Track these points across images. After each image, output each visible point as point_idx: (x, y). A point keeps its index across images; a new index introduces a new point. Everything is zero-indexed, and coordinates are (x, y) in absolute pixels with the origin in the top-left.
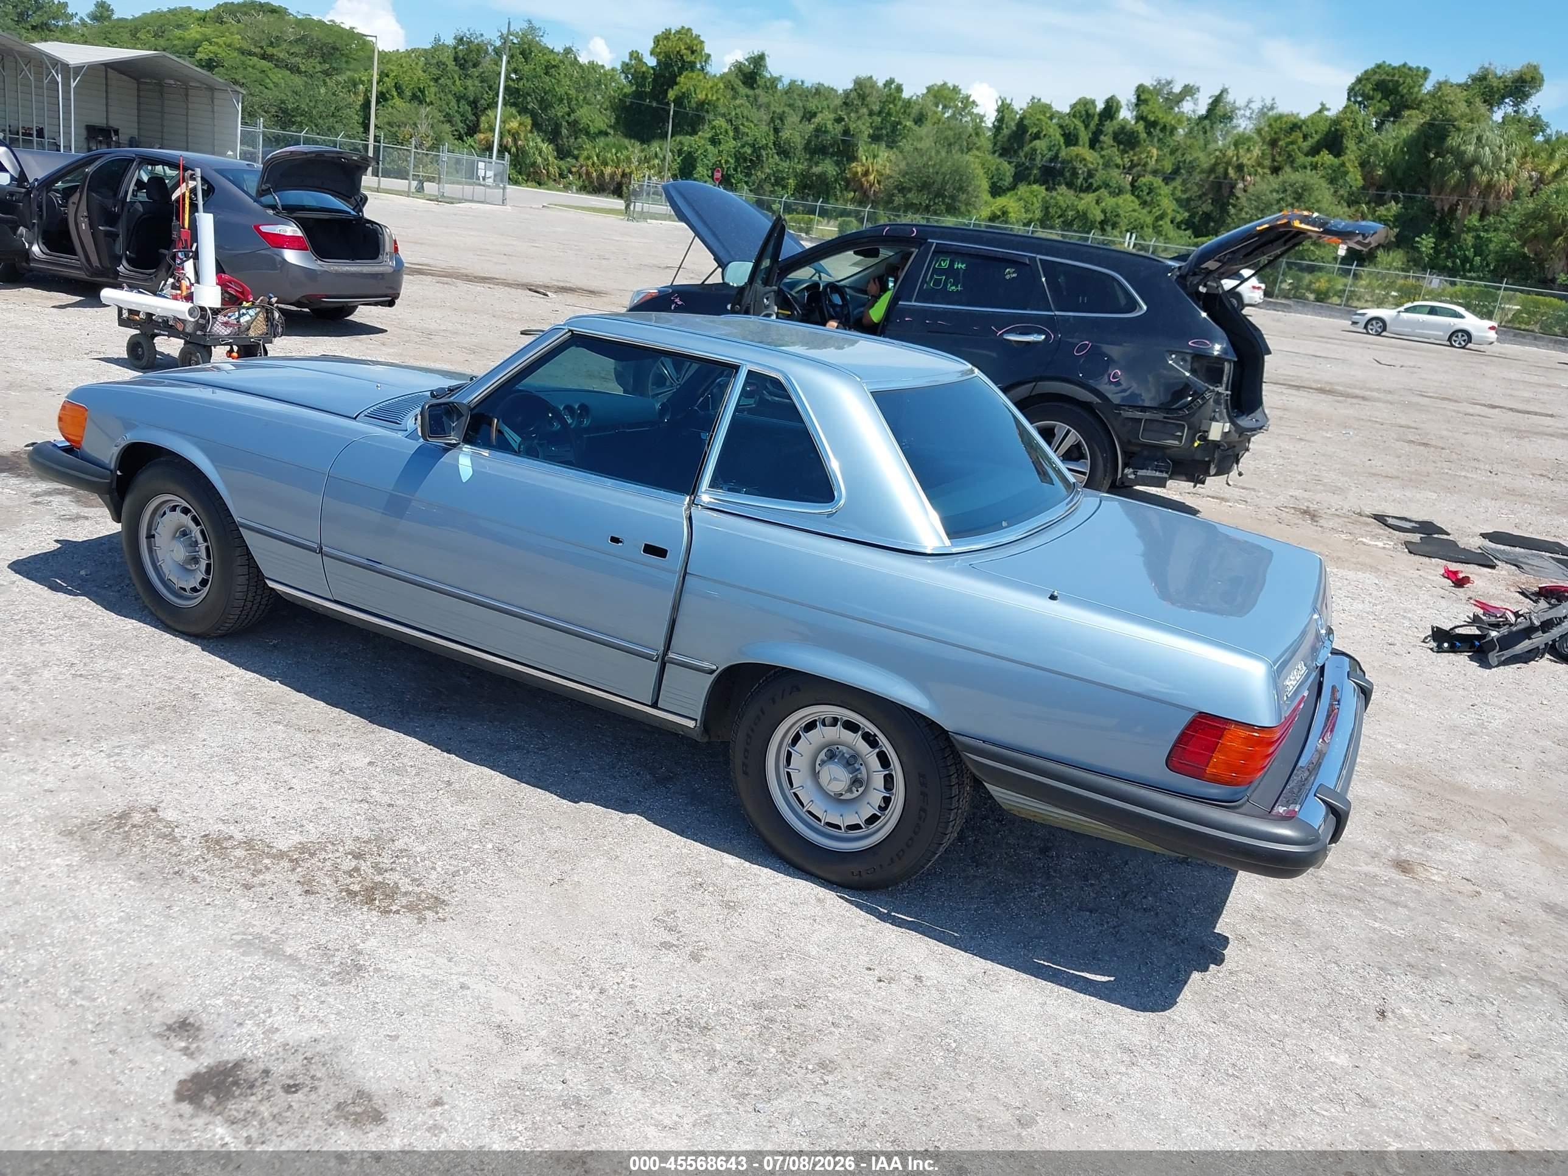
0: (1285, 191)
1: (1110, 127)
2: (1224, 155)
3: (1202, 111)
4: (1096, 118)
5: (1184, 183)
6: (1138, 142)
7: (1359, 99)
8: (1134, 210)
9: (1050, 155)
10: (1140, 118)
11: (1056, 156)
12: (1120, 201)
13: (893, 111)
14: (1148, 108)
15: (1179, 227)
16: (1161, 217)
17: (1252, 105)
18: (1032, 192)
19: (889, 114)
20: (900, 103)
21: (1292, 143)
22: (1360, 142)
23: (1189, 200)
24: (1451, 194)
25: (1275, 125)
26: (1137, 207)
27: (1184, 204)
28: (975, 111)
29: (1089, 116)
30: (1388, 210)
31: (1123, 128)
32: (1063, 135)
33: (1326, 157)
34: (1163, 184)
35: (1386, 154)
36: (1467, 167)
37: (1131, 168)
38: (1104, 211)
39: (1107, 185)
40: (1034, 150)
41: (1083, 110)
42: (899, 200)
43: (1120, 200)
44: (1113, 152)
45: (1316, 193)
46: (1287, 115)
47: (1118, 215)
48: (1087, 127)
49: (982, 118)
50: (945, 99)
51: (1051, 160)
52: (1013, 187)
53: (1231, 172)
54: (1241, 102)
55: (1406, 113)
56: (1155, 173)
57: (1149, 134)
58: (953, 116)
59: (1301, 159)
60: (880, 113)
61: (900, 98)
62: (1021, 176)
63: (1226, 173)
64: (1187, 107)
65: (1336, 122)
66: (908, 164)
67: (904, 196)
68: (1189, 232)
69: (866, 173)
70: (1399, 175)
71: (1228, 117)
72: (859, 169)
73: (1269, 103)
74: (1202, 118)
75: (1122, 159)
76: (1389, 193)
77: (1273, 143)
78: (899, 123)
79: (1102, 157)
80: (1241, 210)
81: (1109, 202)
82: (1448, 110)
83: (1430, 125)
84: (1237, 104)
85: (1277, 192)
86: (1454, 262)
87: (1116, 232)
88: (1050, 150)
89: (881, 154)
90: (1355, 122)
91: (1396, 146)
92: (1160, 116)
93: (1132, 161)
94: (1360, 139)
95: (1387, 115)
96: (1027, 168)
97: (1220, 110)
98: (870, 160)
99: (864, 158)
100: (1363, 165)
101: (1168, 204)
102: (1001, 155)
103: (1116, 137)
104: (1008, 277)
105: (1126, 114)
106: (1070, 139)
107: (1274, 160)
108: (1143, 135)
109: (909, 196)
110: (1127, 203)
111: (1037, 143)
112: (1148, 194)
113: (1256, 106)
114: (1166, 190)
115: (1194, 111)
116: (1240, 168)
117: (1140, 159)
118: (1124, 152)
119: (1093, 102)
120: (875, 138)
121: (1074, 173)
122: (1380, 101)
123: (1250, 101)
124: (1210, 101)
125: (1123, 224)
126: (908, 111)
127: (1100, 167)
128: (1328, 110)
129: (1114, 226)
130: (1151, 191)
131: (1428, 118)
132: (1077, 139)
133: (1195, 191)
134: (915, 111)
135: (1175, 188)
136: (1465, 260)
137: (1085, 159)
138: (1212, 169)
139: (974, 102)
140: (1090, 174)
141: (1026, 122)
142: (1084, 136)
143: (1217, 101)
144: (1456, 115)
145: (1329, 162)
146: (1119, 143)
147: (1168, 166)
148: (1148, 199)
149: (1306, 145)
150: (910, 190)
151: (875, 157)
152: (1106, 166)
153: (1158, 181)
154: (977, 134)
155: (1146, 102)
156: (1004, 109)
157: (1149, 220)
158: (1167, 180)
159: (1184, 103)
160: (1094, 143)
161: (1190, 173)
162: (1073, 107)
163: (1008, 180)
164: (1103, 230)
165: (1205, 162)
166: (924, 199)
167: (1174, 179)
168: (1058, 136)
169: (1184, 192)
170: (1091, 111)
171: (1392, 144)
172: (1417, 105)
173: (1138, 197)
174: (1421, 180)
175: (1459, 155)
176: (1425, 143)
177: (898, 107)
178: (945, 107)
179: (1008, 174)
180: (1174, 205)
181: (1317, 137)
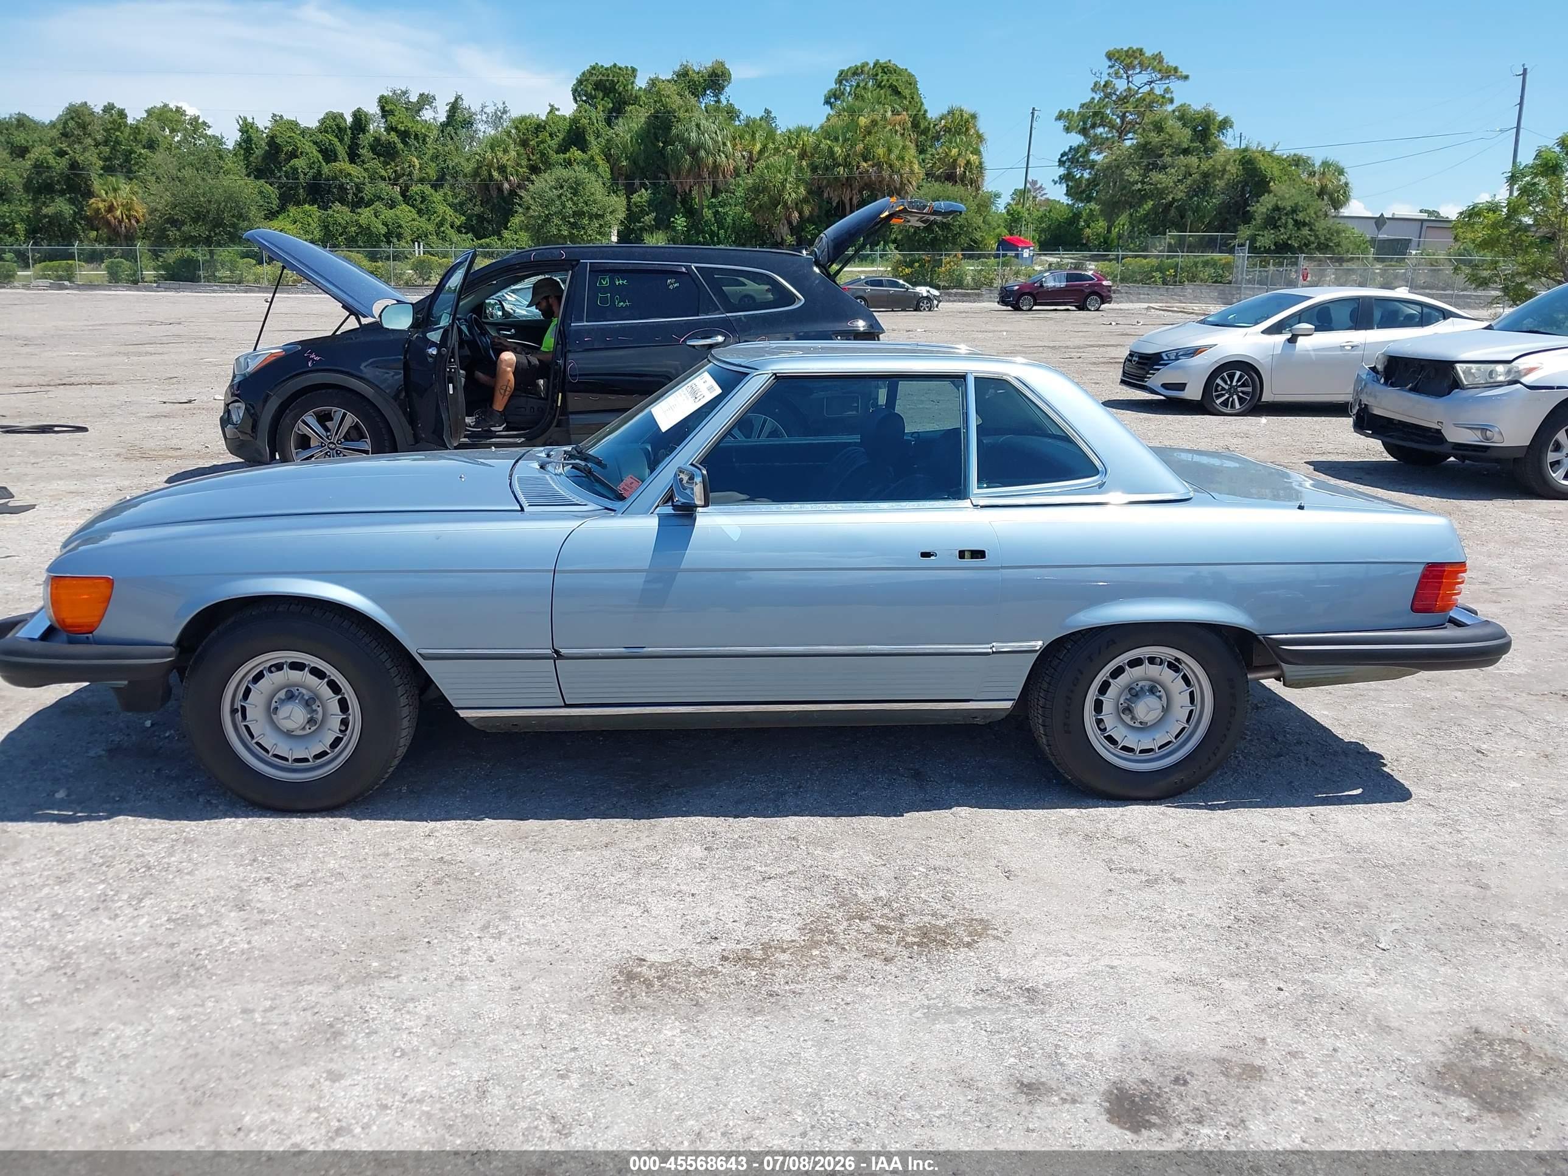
0: (562, 187)
1: (365, 140)
2: (484, 159)
3: (442, 117)
4: (349, 132)
5: (452, 187)
6: (397, 152)
7: (584, 98)
8: (414, 220)
9: (311, 173)
10: (390, 129)
11: (319, 173)
12: (398, 213)
13: (121, 138)
14: (396, 118)
15: (460, 232)
16: (441, 224)
17: (486, 110)
18: (305, 212)
19: (118, 142)
20: (128, 130)
21: (542, 142)
22: (598, 137)
23: (461, 204)
24: (687, 176)
25: (522, 127)
26: (416, 216)
27: (459, 208)
28: (209, 132)
29: (340, 131)
30: (641, 196)
31: (377, 140)
32: (320, 151)
33: (575, 153)
34: (433, 191)
35: (625, 147)
36: (694, 152)
37: (397, 179)
38: (385, 224)
39: (380, 198)
40: (295, 170)
41: (332, 124)
42: (173, 233)
43: (397, 211)
44: (375, 164)
45: (589, 186)
46: (529, 117)
47: (400, 226)
48: (341, 141)
49: (219, 141)
50: (171, 121)
51: (314, 178)
52: (282, 209)
53: (495, 174)
54: (475, 108)
55: (628, 108)
56: (422, 181)
57: (405, 143)
58: (185, 139)
59: (554, 157)
60: (106, 143)
61: (126, 125)
62: (288, 198)
63: (490, 175)
64: (427, 114)
65: (574, 121)
66: (173, 195)
67: (179, 230)
68: (470, 235)
69: (111, 209)
70: (641, 164)
71: (468, 123)
72: (101, 205)
73: (501, 106)
74: (444, 125)
75: (386, 170)
76: (637, 182)
77: (524, 143)
78: (131, 152)
79: (366, 170)
80: (528, 208)
81: (388, 214)
82: (667, 103)
83: (655, 116)
84: (473, 110)
85: (556, 189)
86: (704, 237)
87: (403, 243)
88: (311, 168)
89: (122, 186)
90: (590, 119)
91: (631, 137)
92: (410, 125)
93: (395, 172)
94: (598, 136)
95: (611, 111)
96: (291, 189)
97: (459, 117)
98: (111, 195)
99: (103, 192)
100: (608, 157)
101: (443, 209)
102: (256, 178)
103: (373, 149)
104: (671, 287)
105: (377, 127)
106: (329, 155)
107: (529, 160)
108: (400, 146)
109: (185, 228)
110: (405, 213)
111: (295, 162)
112: (422, 202)
113: (490, 110)
114: (438, 196)
115: (434, 119)
116: (502, 169)
117: (403, 169)
118: (387, 163)
119: (342, 116)
120: (109, 169)
121: (342, 188)
122: (602, 100)
123: (484, 107)
124: (448, 108)
125: (407, 233)
126: (139, 138)
127: (367, 180)
128: (558, 110)
129: (399, 237)
130: (423, 200)
131: (653, 111)
132: (336, 154)
133: (463, 195)
134: (144, 137)
135: (446, 194)
136: (713, 234)
137: (350, 174)
138: (476, 173)
139: (204, 123)
140: (359, 189)
141: (278, 141)
142: (341, 150)
143: (454, 108)
144: (674, 107)
145: (579, 158)
146: (379, 155)
147: (432, 172)
148: (423, 207)
149: (554, 143)
150: (183, 223)
151: (115, 190)
152: (372, 179)
153: (428, 189)
154: (221, 157)
155: (392, 112)
156: (247, 128)
157: (431, 228)
158: (435, 187)
159: (424, 112)
160: (353, 156)
161: (455, 178)
162: (322, 121)
163: (275, 204)
164: (389, 242)
165: (469, 168)
166: (201, 230)
167: (442, 186)
168: (315, 153)
169: (455, 196)
170: (343, 125)
171: (628, 137)
172: (636, 100)
173: (413, 206)
174: (659, 167)
175: (685, 142)
176: (655, 133)
177: (126, 135)
178: (172, 131)
179: (273, 196)
180: (449, 211)
181: (561, 136)
